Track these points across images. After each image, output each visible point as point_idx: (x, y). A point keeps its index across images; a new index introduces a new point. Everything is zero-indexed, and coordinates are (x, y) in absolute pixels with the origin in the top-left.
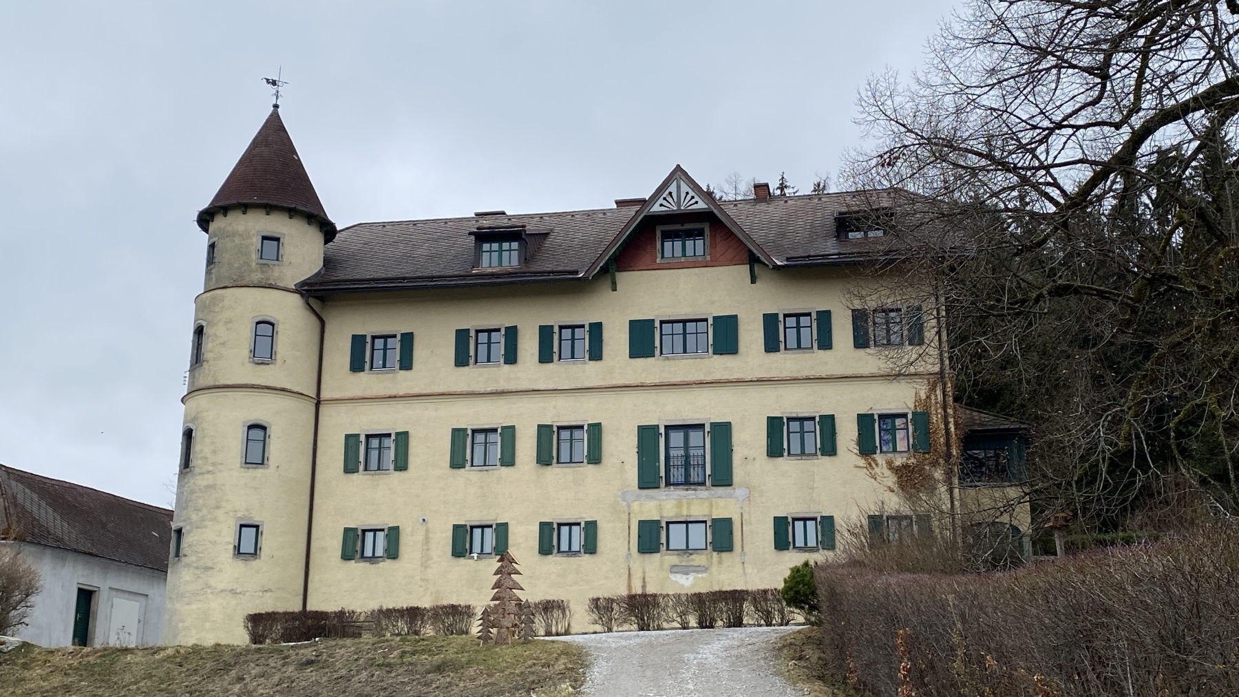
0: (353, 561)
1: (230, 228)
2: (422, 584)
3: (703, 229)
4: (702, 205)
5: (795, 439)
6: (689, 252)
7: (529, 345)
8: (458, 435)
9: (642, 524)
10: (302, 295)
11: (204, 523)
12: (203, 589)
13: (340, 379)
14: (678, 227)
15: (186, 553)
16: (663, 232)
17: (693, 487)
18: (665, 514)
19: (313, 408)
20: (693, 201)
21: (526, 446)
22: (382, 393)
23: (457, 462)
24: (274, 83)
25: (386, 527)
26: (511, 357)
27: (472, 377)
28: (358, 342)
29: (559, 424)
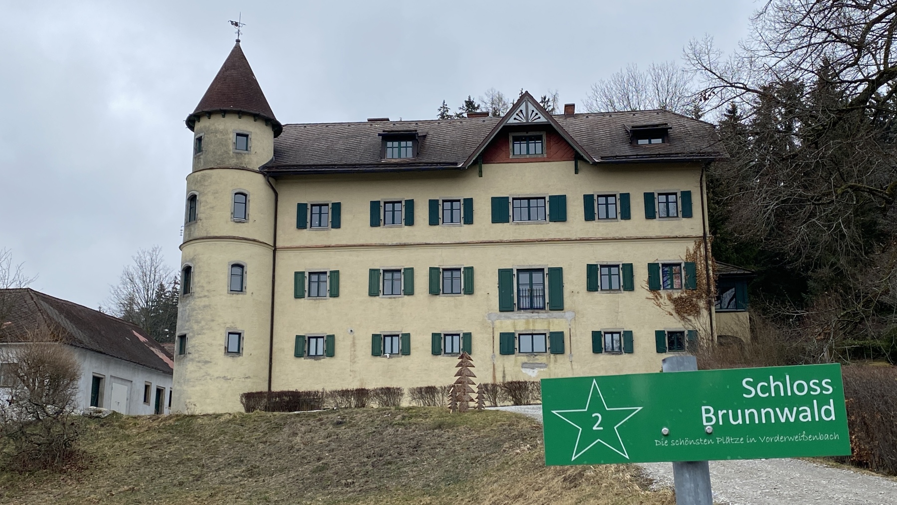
0: (303, 358)
1: (213, 127)
2: (351, 373)
3: (542, 136)
4: (543, 120)
5: (606, 279)
6: (532, 151)
7: (422, 213)
8: (374, 273)
9: (502, 334)
10: (265, 175)
11: (204, 331)
12: (204, 376)
13: (289, 233)
14: (524, 134)
15: (190, 352)
16: (513, 137)
17: (536, 311)
18: (518, 329)
19: (272, 253)
20: (537, 117)
21: (422, 282)
22: (319, 244)
23: (374, 292)
24: (236, 24)
25: (325, 335)
26: (410, 221)
27: (383, 234)
28: (302, 208)
29: (444, 267)
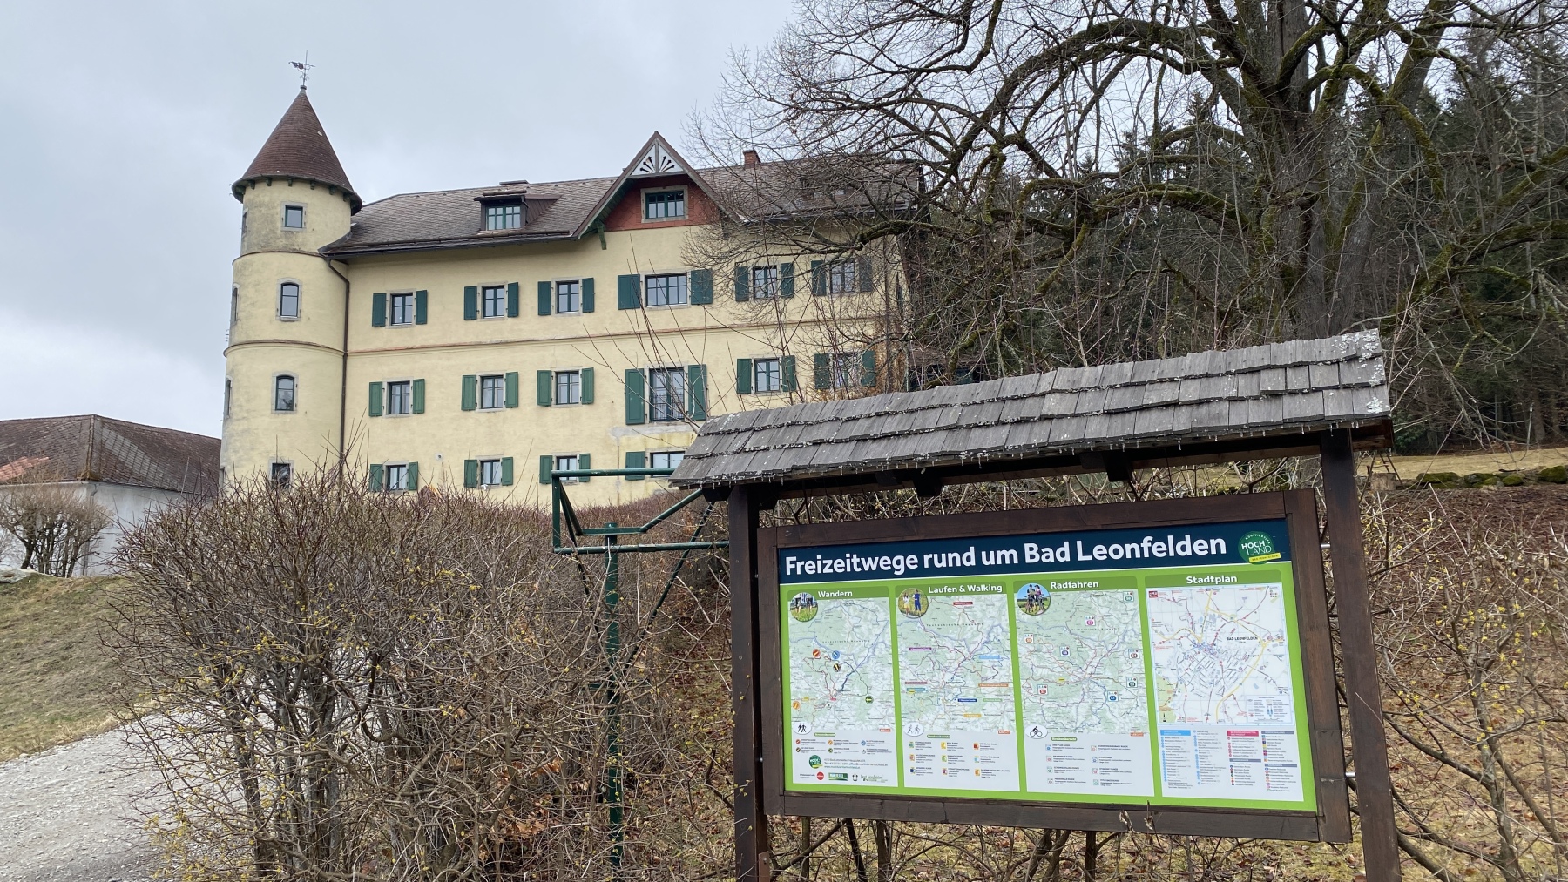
1: (257, 200)
3: (682, 192)
4: (677, 169)
5: (762, 378)
6: (671, 212)
7: (529, 299)
8: (468, 380)
9: (629, 454)
10: (325, 259)
11: (240, 463)
13: (364, 333)
14: (660, 190)
16: (647, 195)
17: (673, 422)
18: (649, 446)
19: (341, 360)
20: (670, 165)
21: (528, 390)
22: (401, 345)
23: (468, 406)
24: (301, 66)
25: (407, 463)
26: (514, 311)
27: (481, 329)
28: (379, 300)
29: (557, 370)
